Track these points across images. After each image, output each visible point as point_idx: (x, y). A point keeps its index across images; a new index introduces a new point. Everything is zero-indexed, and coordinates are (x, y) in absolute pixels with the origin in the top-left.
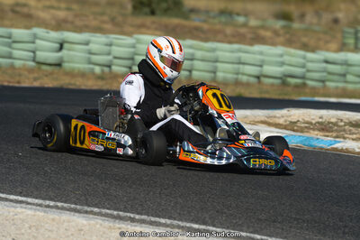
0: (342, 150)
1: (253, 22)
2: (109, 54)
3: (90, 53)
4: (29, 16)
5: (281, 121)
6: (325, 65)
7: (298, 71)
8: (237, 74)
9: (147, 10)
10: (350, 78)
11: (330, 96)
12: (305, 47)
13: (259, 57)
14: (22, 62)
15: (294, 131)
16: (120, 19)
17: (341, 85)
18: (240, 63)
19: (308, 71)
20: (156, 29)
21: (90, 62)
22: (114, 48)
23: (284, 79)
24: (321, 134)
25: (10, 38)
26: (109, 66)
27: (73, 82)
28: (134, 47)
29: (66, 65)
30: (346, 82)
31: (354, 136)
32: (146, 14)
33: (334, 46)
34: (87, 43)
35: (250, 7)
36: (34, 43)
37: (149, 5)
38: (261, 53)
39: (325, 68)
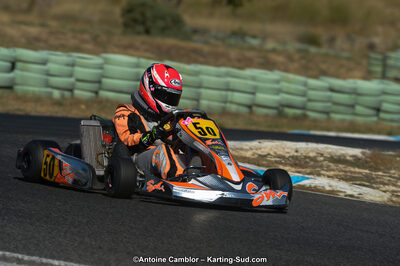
0: (310, 188)
1: (270, 45)
2: (71, 75)
3: (49, 74)
5: (248, 154)
6: (329, 94)
7: (298, 100)
8: (225, 102)
9: (141, 28)
10: (359, 109)
11: (329, 130)
13: (251, 83)
15: (258, 165)
16: (104, 38)
17: (348, 117)
18: (228, 90)
19: (310, 100)
20: (147, 51)
21: (48, 85)
22: (77, 69)
23: (280, 109)
24: (293, 169)
26: (71, 90)
27: (22, 107)
28: (101, 67)
29: (18, 88)
30: (355, 114)
31: (332, 173)
32: (139, 33)
33: (356, 73)
34: (44, 62)
37: (143, 23)
38: (253, 78)
39: (330, 97)
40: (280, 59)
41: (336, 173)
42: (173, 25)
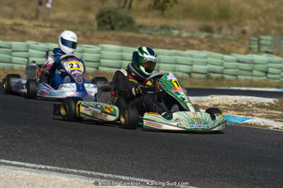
0: (251, 124)
1: (185, 34)
4: (23, 33)
6: (237, 64)
7: (218, 68)
9: (108, 26)
11: (241, 86)
12: (223, 51)
13: (190, 59)
14: (19, 65)
16: (89, 33)
17: (249, 78)
18: (176, 64)
19: (225, 68)
20: (115, 40)
22: (85, 54)
23: (208, 74)
24: (236, 113)
25: (10, 48)
28: (99, 53)
30: (252, 76)
31: (260, 114)
32: (108, 29)
33: (243, 50)
35: (182, 23)
36: (28, 51)
37: (110, 23)
38: (191, 56)
39: (237, 66)
40: (196, 42)
41: (262, 114)
42: (128, 24)
